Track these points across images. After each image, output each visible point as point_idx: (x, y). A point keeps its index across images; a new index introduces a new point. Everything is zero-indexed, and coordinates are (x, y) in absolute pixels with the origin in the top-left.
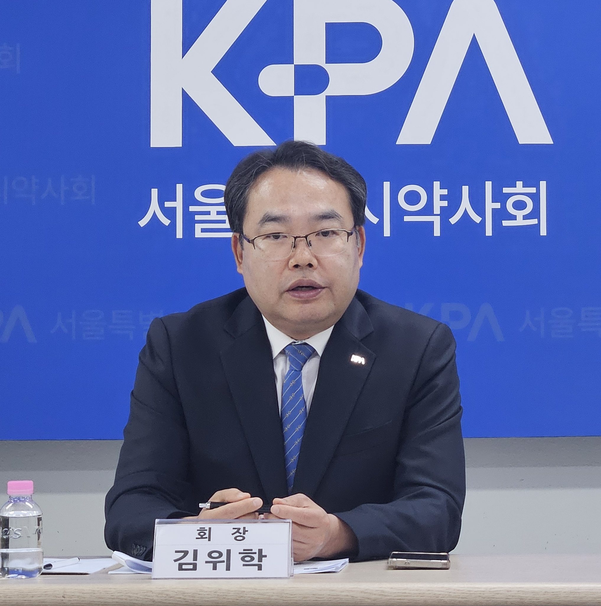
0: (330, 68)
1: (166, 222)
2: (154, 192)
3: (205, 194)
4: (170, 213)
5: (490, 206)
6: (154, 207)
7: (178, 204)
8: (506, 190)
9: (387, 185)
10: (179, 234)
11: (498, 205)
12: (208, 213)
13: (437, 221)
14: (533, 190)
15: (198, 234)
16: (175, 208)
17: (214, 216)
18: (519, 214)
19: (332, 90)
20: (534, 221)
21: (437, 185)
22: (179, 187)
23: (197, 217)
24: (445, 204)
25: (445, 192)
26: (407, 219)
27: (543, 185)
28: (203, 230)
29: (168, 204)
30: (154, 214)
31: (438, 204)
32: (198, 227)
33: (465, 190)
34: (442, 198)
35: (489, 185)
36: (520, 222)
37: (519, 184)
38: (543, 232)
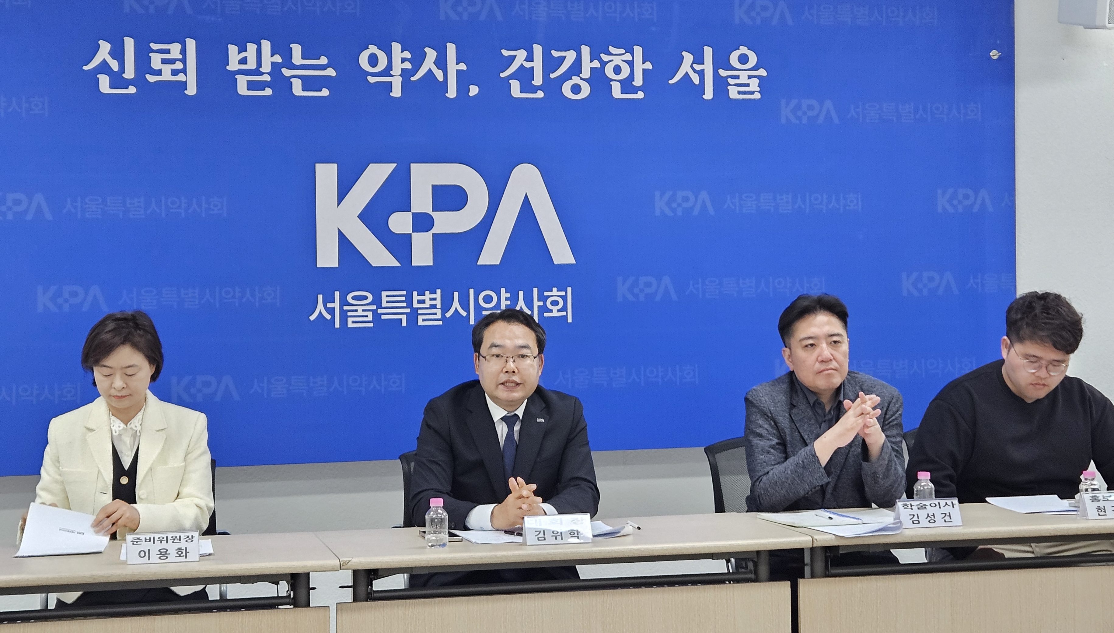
0: (435, 215)
2: (320, 297)
3: (354, 298)
4: (331, 311)
5: (537, 303)
6: (320, 307)
7: (336, 305)
8: (546, 294)
9: (472, 291)
10: (337, 325)
11: (541, 303)
12: (356, 311)
14: (563, 293)
15: (350, 325)
16: (334, 308)
17: (360, 313)
18: (555, 309)
19: (435, 230)
20: (564, 313)
21: (503, 290)
22: (337, 294)
23: (349, 314)
24: (508, 302)
25: (508, 295)
27: (569, 290)
28: (353, 322)
29: (329, 305)
30: (320, 312)
31: (504, 303)
32: (350, 320)
33: (521, 293)
34: (507, 299)
35: (535, 290)
36: (555, 314)
37: (555, 289)
38: (570, 320)
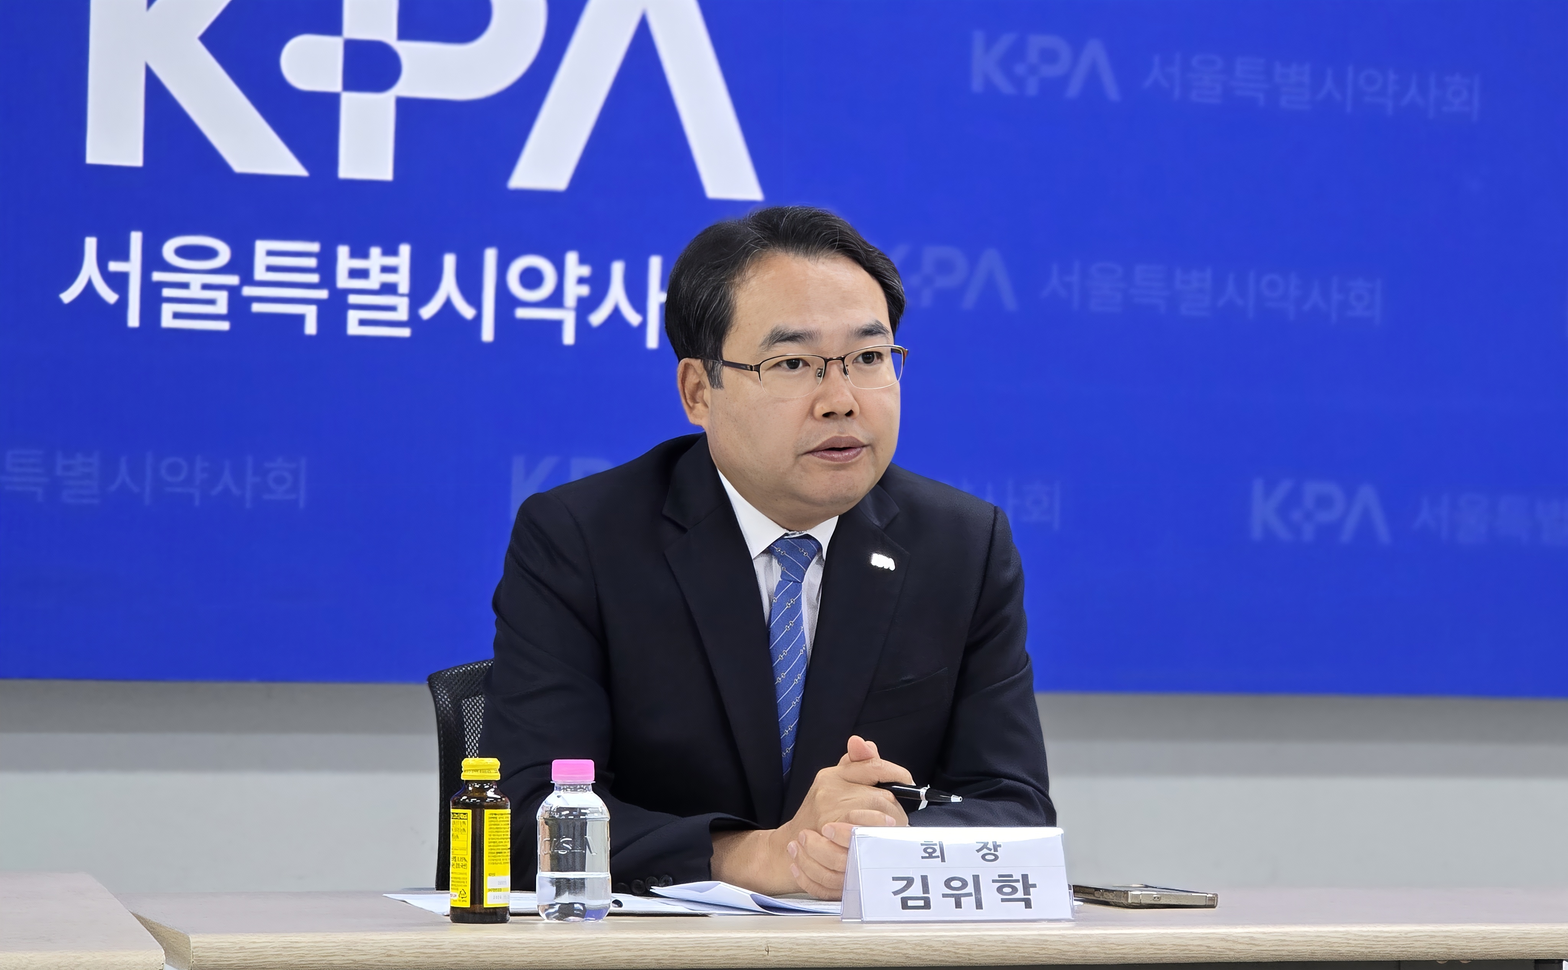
0: (405, 49)
1: (110, 297)
2: (91, 244)
3: (182, 252)
4: (119, 282)
5: (655, 296)
6: (90, 269)
7: (133, 267)
9: (491, 254)
10: (133, 320)
12: (185, 286)
13: (568, 318)
15: (167, 321)
16: (126, 274)
17: (195, 292)
19: (405, 88)
21: (571, 258)
22: (136, 239)
23: (167, 292)
24: (585, 290)
25: (586, 271)
26: (522, 313)
28: (176, 315)
29: (114, 266)
30: (90, 285)
31: (574, 292)
32: (167, 310)
33: (617, 268)
34: (581, 281)
35: (655, 262)
